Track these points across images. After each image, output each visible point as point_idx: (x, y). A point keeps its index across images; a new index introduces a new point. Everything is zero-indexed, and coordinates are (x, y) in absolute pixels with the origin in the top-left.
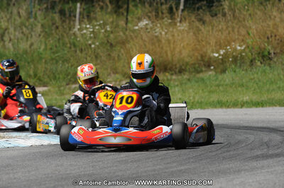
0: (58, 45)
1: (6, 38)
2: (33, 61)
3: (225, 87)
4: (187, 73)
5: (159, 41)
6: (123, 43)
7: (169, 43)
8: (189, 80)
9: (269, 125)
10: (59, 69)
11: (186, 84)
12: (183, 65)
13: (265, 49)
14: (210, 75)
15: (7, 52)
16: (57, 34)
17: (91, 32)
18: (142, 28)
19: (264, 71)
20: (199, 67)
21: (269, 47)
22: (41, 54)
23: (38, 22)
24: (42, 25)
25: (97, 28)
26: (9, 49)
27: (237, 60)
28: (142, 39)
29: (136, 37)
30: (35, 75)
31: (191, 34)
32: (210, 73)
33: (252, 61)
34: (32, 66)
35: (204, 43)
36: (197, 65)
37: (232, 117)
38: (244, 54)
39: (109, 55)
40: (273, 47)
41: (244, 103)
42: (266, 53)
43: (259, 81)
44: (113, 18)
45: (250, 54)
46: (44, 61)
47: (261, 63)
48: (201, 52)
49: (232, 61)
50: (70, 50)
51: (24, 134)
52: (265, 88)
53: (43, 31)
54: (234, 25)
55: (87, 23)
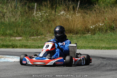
0: (26, 20)
1: (5, 16)
2: (16, 26)
3: (95, 40)
4: (79, 34)
6: (53, 21)
7: (73, 21)
8: (80, 37)
9: (112, 57)
10: (27, 30)
11: (79, 38)
12: (78, 31)
16: (26, 15)
17: (41, 15)
18: (61, 15)
19: (111, 35)
21: (114, 25)
22: (20, 23)
23: (19, 10)
24: (21, 12)
25: (43, 14)
27: (100, 30)
29: (59, 18)
30: (17, 32)
31: (82, 18)
32: (89, 34)
33: (106, 30)
34: (16, 28)
35: (87, 22)
36: (84, 31)
37: (98, 53)
38: (103, 27)
39: (48, 25)
40: (115, 25)
41: (103, 48)
42: (112, 27)
43: (109, 39)
44: (50, 10)
45: (106, 27)
46: (21, 26)
47: (110, 31)
48: (86, 26)
49: (98, 30)
50: (31, 22)
51: (12, 56)
52: (111, 42)
53: (21, 14)
54: (99, 15)
55: (39, 11)
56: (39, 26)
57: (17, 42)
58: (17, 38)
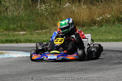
0: (30, 13)
1: (8, 10)
2: (20, 20)
3: (102, 33)
4: (86, 27)
5: (74, 12)
6: (58, 13)
7: (78, 13)
8: (87, 29)
9: (121, 50)
10: (31, 24)
11: (85, 31)
12: (84, 23)
13: (119, 17)
14: (96, 28)
15: (9, 16)
16: (30, 9)
17: (45, 8)
18: (66, 7)
19: (119, 26)
20: (91, 24)
21: (121, 16)
22: (23, 17)
23: (22, 4)
24: (24, 5)
25: (47, 6)
26: (9, 15)
27: (108, 21)
28: (66, 11)
29: (64, 11)
30: (21, 27)
31: (88, 10)
32: (96, 27)
33: (114, 22)
34: (19, 22)
35: (93, 14)
36: (90, 23)
38: (110, 19)
39: (52, 18)
41: (110, 40)
42: (120, 19)
43: (117, 30)
44: (54, 2)
45: (113, 19)
46: (24, 20)
47: (118, 23)
48: (92, 18)
49: (105, 22)
50: (35, 16)
51: (16, 52)
52: (119, 34)
53: (24, 8)
54: (106, 6)
55: (43, 4)
56: (44, 20)
57: (21, 36)
58: (21, 33)
